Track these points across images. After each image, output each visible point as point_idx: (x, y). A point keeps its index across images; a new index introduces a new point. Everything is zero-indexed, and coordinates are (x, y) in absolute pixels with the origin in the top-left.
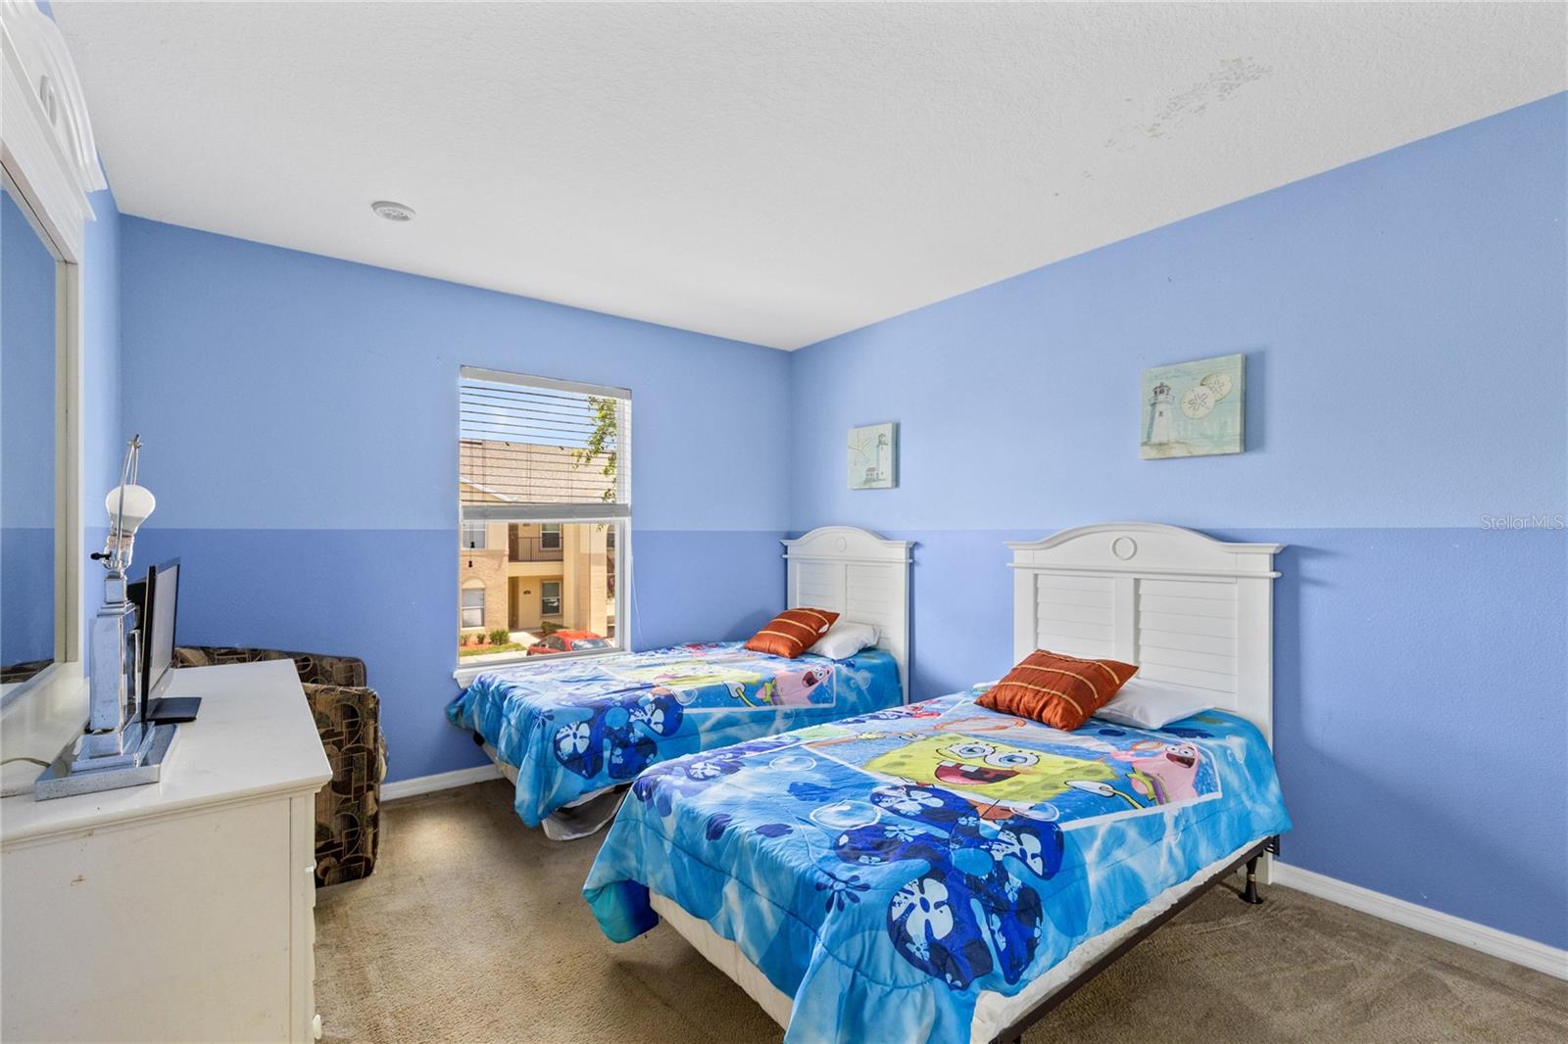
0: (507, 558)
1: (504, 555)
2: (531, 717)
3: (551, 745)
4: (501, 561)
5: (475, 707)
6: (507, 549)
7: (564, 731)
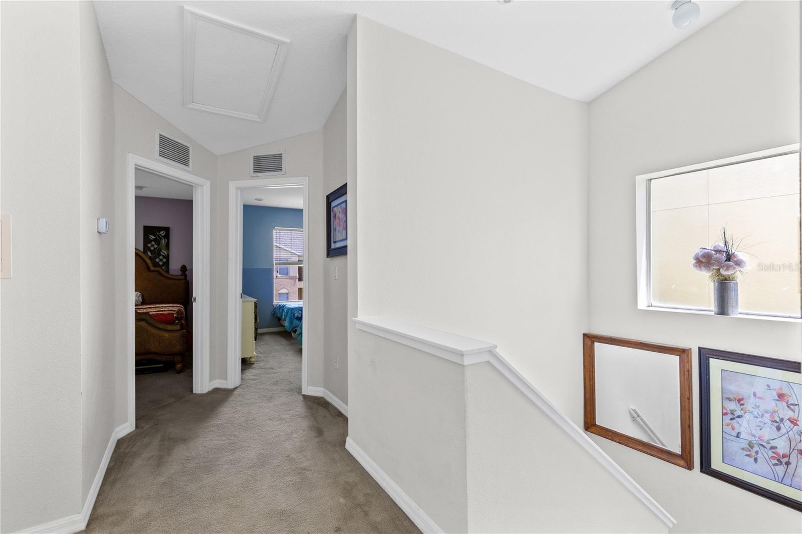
0: (297, 280)
1: (296, 278)
2: (289, 309)
3: (293, 315)
4: (295, 281)
5: (278, 311)
6: (298, 275)
7: (296, 312)
